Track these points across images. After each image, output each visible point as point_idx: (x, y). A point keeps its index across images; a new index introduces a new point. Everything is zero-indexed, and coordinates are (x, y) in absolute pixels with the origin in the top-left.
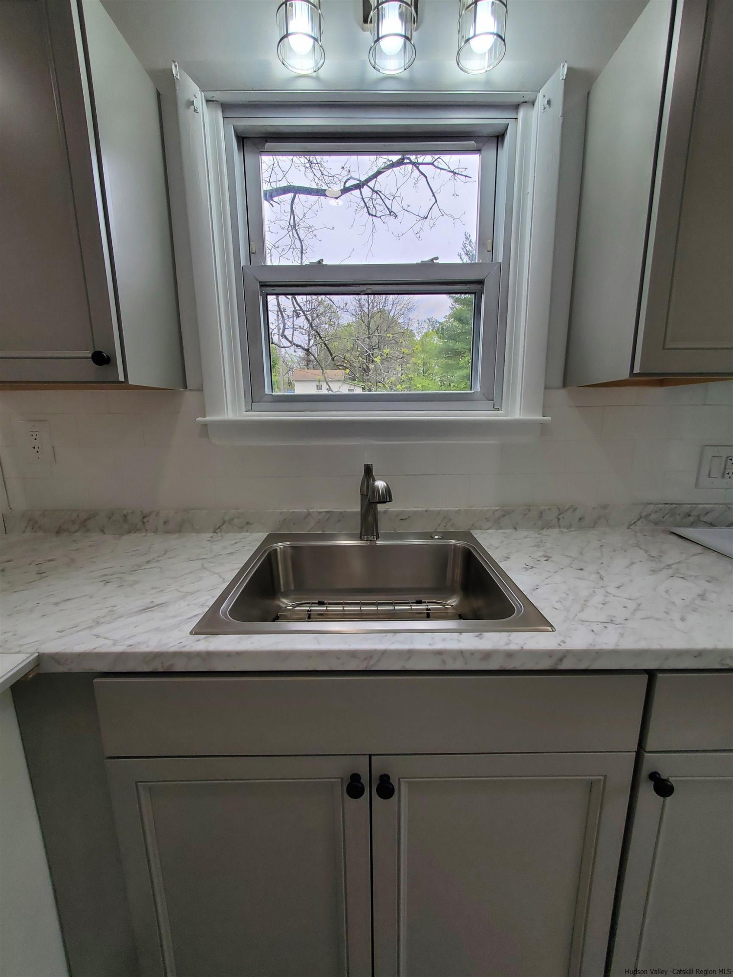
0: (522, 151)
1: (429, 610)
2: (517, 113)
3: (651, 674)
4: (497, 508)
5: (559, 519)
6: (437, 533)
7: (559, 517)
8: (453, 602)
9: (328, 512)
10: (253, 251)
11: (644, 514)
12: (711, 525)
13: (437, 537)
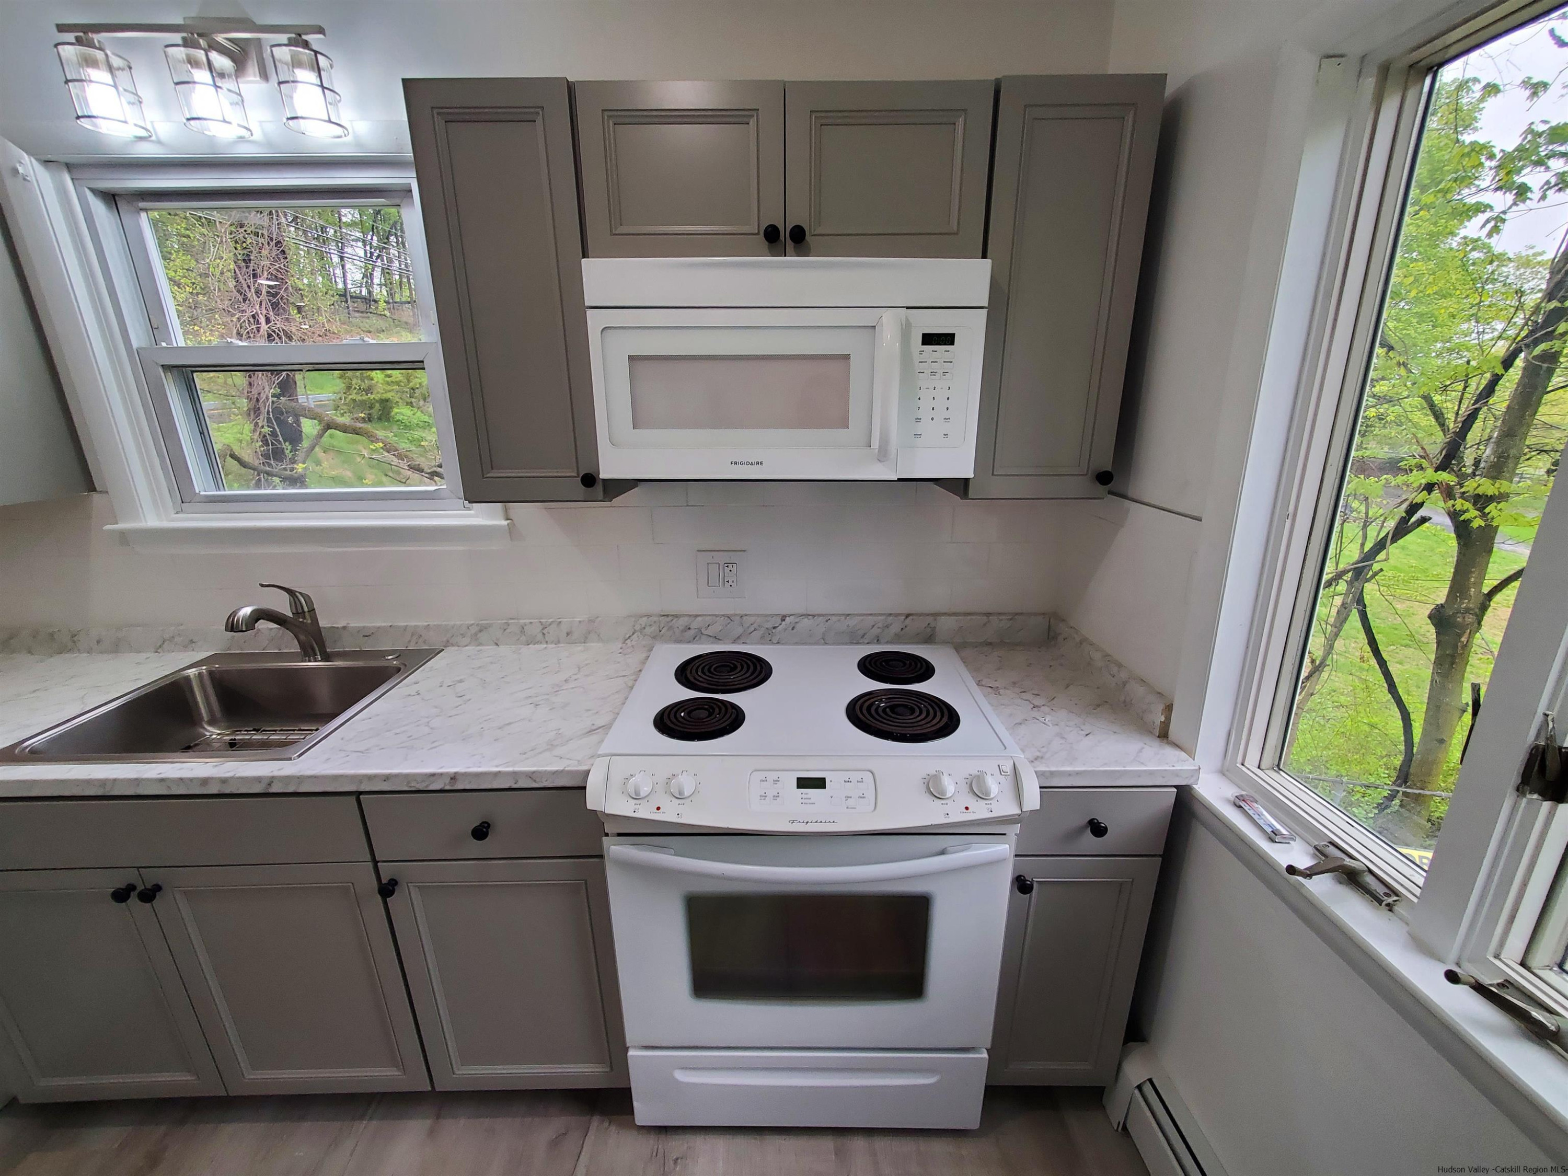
4: (473, 622)
5: (544, 634)
10: (155, 326)
11: (637, 627)
12: (716, 639)
13: (390, 657)
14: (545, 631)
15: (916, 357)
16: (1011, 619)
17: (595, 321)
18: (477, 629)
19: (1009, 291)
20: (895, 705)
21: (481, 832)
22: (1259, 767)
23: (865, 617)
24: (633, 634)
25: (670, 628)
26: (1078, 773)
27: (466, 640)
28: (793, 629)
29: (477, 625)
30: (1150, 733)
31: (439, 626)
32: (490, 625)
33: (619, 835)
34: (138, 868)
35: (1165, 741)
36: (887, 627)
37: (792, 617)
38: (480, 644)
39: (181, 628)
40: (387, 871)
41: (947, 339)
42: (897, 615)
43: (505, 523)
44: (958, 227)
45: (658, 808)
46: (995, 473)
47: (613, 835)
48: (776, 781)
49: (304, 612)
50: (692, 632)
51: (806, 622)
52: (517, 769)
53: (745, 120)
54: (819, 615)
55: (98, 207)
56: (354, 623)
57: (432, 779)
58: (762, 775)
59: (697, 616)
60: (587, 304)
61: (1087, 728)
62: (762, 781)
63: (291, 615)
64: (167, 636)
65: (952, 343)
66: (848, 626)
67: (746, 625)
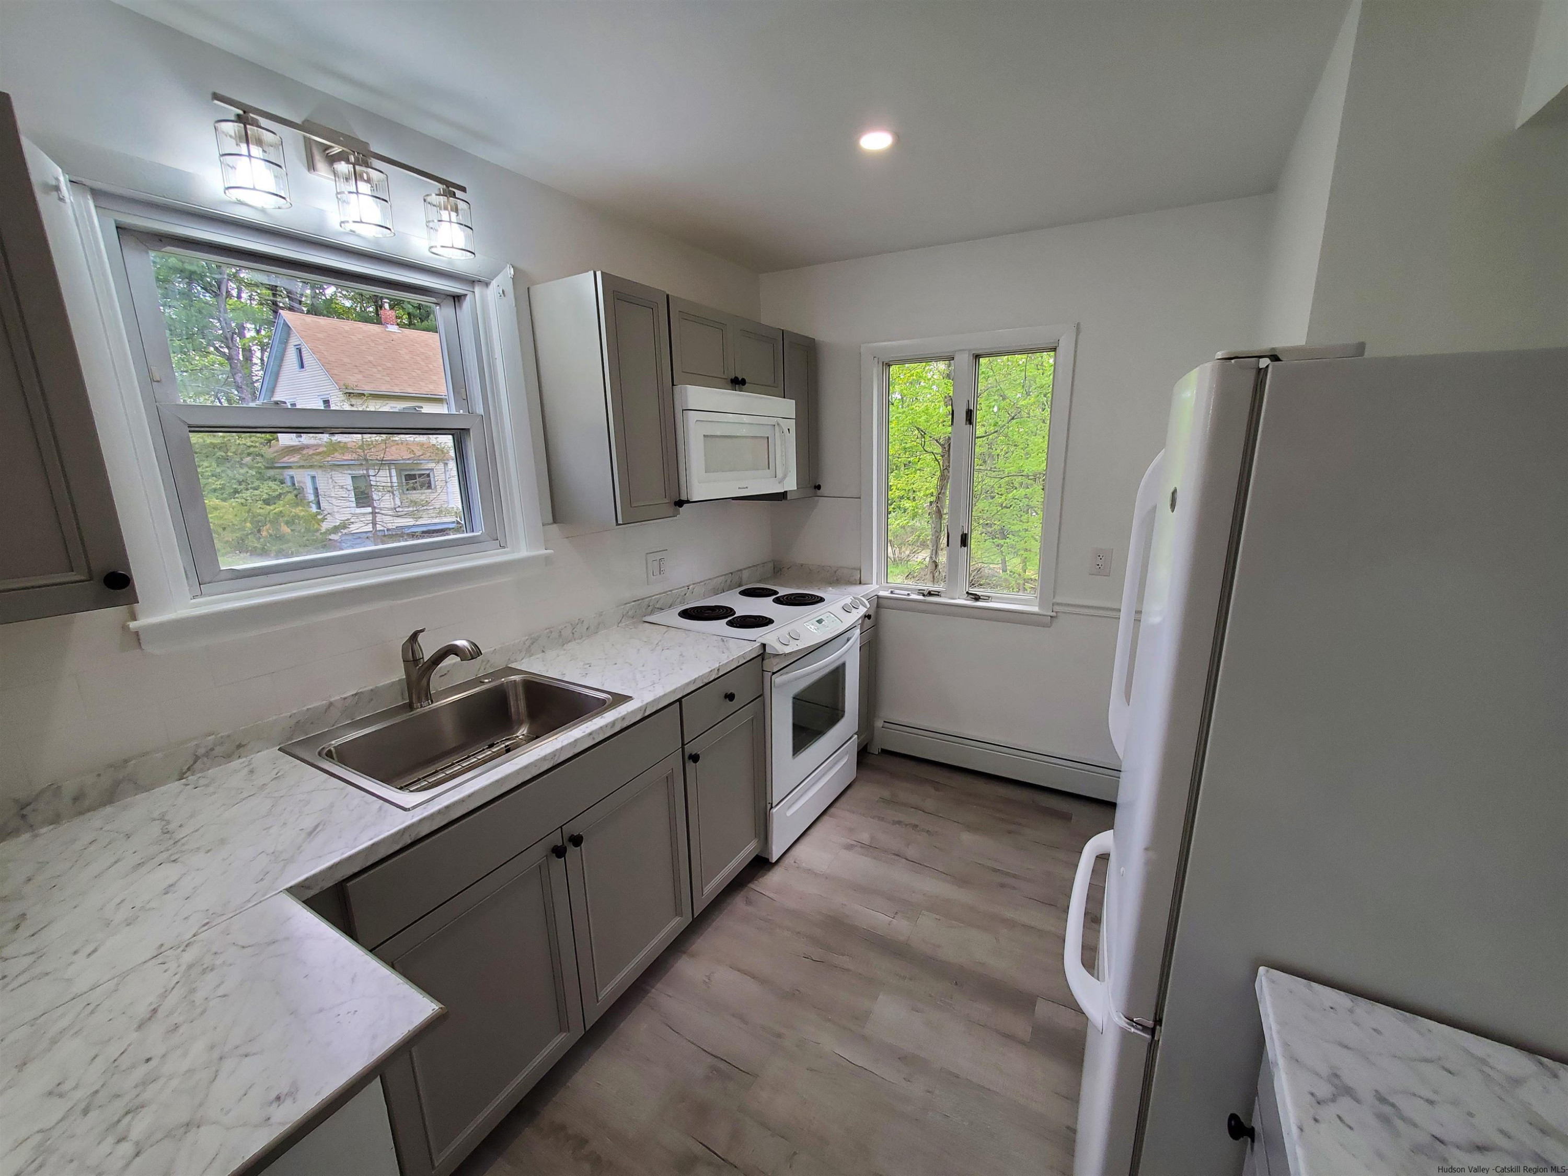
0: (484, 323)
1: (508, 746)
2: (474, 288)
3: (679, 700)
4: (527, 638)
5: (573, 633)
6: (485, 676)
7: (574, 631)
8: (523, 731)
9: (356, 694)
10: (156, 378)
11: (625, 613)
13: (486, 681)
18: (531, 642)
21: (730, 697)
28: (693, 593)
29: (531, 639)
30: (855, 584)
32: (539, 637)
40: (690, 749)
44: (777, 385)
51: (696, 588)
53: (721, 328)
54: (701, 582)
57: (710, 674)
66: (713, 585)
67: (674, 597)
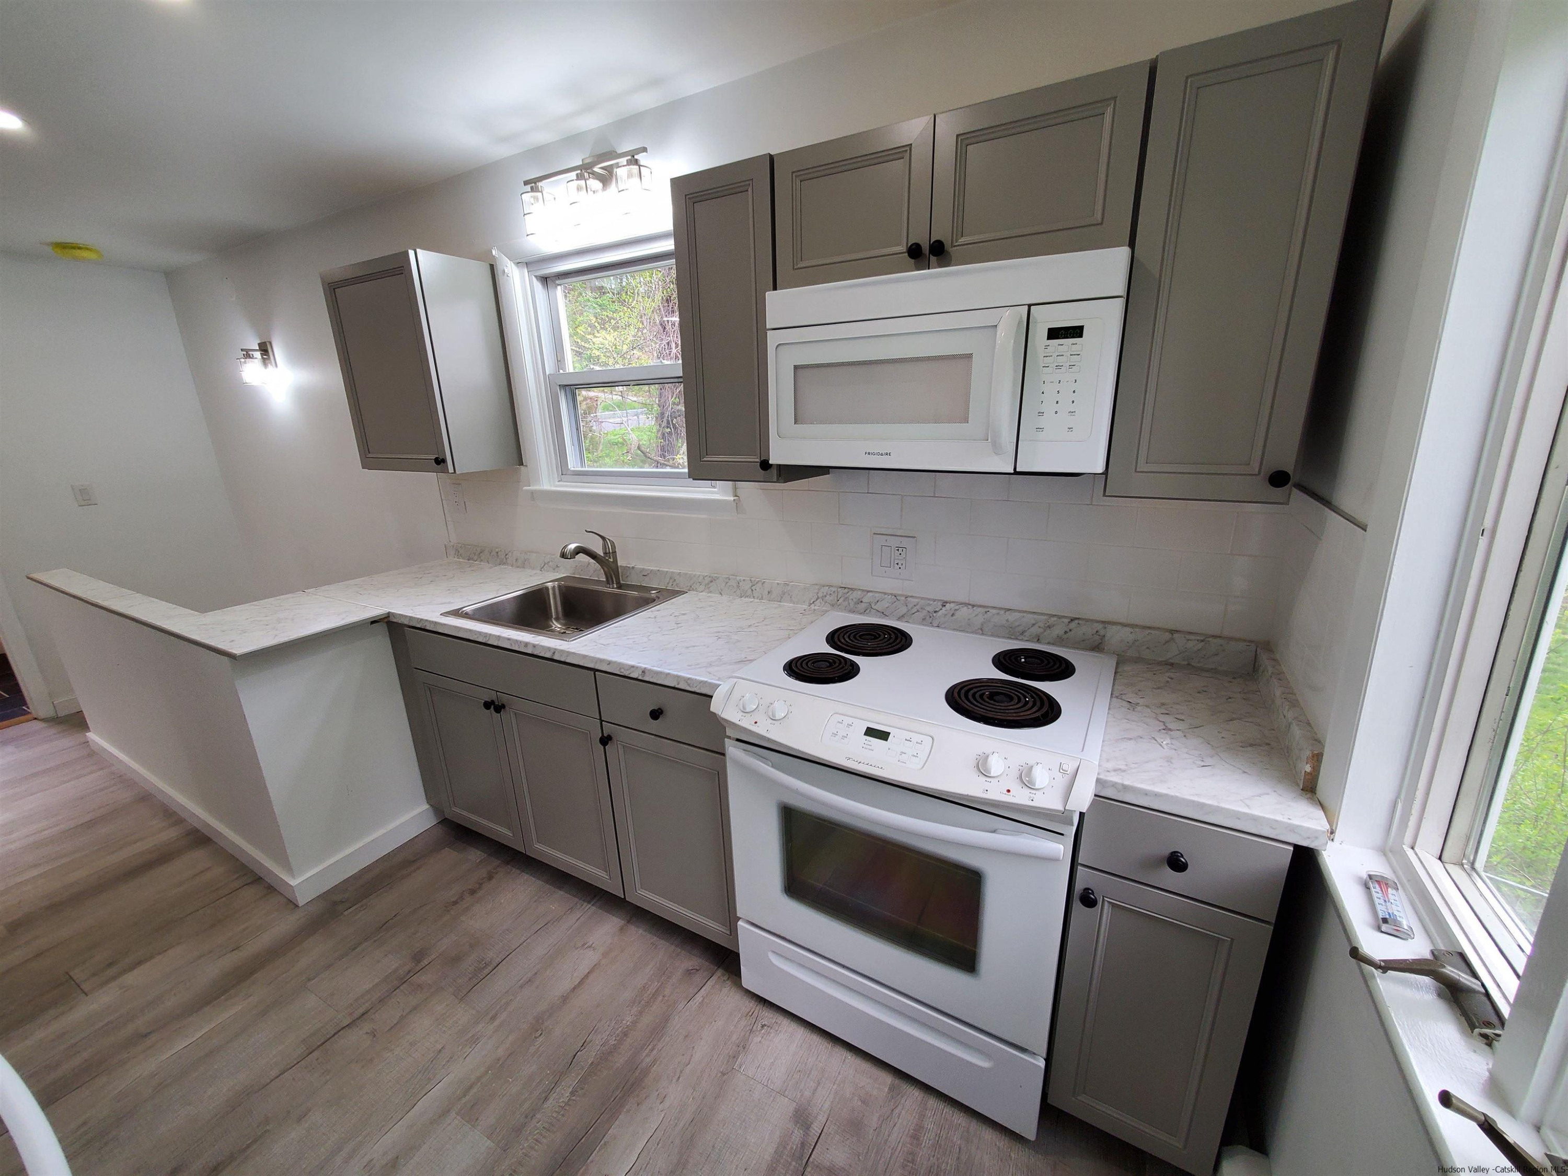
3: (593, 671)
10: (559, 360)
11: (820, 595)
12: (883, 614)
13: (652, 592)
14: (753, 588)
15: (1041, 352)
16: (1202, 641)
17: (773, 339)
18: (710, 579)
19: (1160, 276)
20: (998, 692)
21: (656, 714)
22: (1440, 858)
23: (1025, 614)
24: (817, 600)
25: (846, 599)
26: (1157, 795)
27: (702, 587)
28: (953, 615)
29: (710, 577)
30: (1294, 783)
31: (686, 574)
32: (718, 578)
33: (738, 740)
34: (497, 691)
35: (1309, 795)
36: (1049, 627)
37: (952, 605)
38: (711, 592)
39: (553, 557)
40: (608, 729)
41: (1076, 332)
42: (1060, 617)
43: (732, 498)
44: (1103, 219)
45: (756, 723)
46: (1138, 470)
47: (733, 739)
48: (849, 725)
49: (609, 553)
50: (863, 606)
51: (964, 611)
52: (680, 674)
53: (901, 155)
54: (980, 606)
55: (538, 285)
56: (640, 566)
57: (632, 669)
58: (840, 718)
59: (868, 591)
60: (768, 327)
61: (1209, 761)
62: (839, 722)
63: (602, 555)
64: (546, 561)
65: (1081, 336)
66: (1007, 621)
67: (910, 606)
